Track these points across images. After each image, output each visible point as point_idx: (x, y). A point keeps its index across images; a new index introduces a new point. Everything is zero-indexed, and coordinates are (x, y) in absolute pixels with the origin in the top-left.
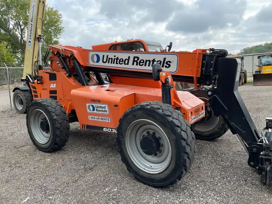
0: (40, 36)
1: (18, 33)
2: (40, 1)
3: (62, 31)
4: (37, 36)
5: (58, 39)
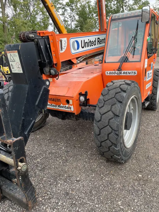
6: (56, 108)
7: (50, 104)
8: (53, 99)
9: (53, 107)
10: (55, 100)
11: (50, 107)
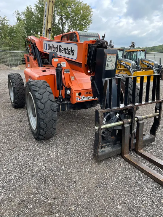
0: (50, 28)
1: (60, 26)
2: (50, 1)
3: (90, 23)
4: (48, 29)
5: (87, 30)
6: (90, 99)
7: (86, 97)
8: (88, 92)
9: (88, 99)
10: (90, 93)
11: (86, 99)
